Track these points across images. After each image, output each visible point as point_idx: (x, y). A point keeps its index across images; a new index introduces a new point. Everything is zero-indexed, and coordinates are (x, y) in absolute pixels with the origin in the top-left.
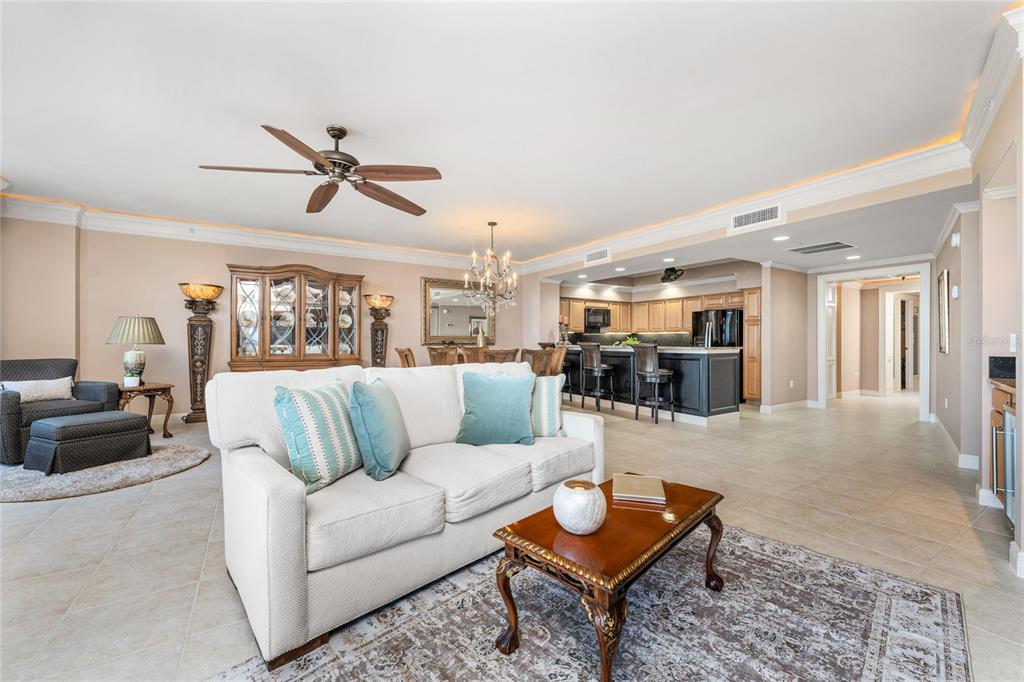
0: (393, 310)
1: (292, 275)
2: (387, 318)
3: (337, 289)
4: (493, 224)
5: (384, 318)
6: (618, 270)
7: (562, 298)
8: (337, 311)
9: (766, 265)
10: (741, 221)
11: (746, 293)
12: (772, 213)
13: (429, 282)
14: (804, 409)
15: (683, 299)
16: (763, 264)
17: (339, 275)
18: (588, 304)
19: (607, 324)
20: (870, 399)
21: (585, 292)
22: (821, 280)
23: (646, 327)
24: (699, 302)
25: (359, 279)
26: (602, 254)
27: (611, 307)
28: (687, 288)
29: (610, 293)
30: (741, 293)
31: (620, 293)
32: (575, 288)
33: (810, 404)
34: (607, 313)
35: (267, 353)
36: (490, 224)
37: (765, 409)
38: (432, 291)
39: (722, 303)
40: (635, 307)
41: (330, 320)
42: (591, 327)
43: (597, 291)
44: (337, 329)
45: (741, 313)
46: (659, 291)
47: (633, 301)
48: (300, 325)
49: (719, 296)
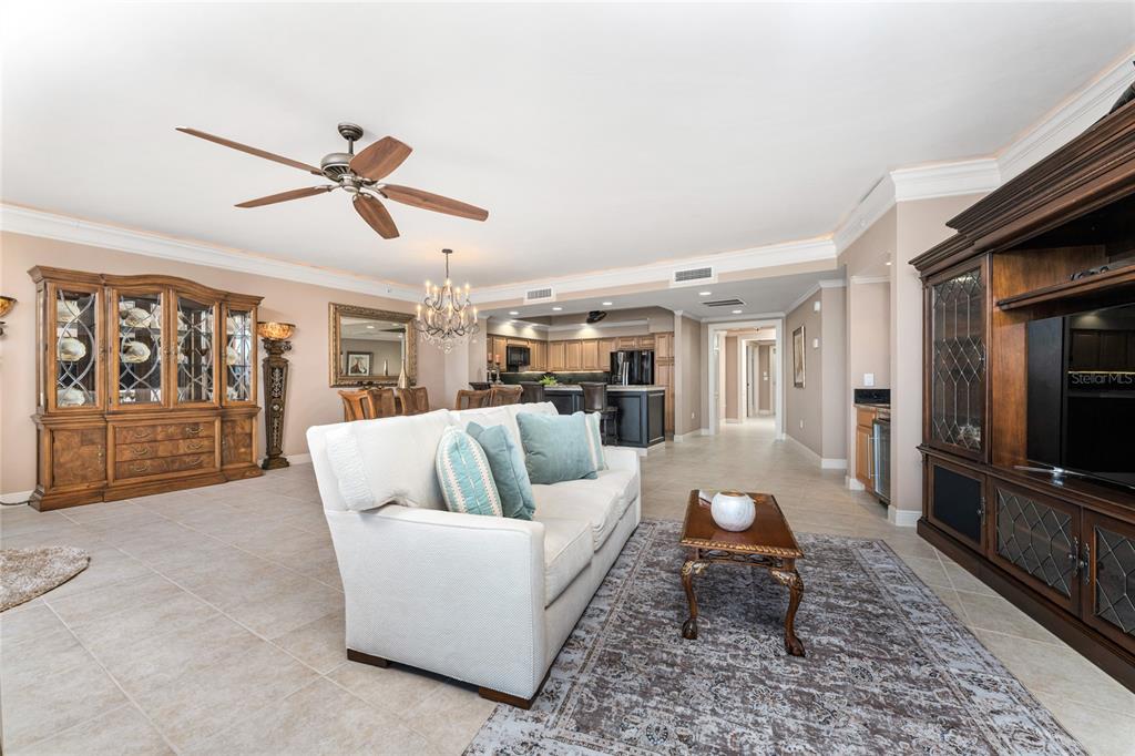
0: (294, 343)
1: (155, 289)
2: (286, 353)
3: (224, 313)
4: (447, 251)
5: (283, 352)
6: (555, 309)
7: (489, 335)
8: (224, 341)
9: (678, 313)
10: (681, 276)
11: (656, 337)
12: (706, 273)
13: (341, 310)
14: (700, 436)
15: (599, 340)
16: (676, 312)
17: (228, 295)
18: (510, 342)
19: (526, 363)
20: (733, 426)
21: (506, 329)
22: (711, 328)
23: (562, 366)
24: (613, 344)
25: (256, 301)
26: (547, 293)
27: (530, 345)
28: (602, 330)
29: (529, 332)
30: (652, 336)
31: (537, 331)
32: (498, 325)
33: (703, 432)
34: (525, 351)
35: (115, 402)
36: (444, 251)
37: (677, 438)
38: (345, 321)
39: (634, 345)
40: (551, 347)
41: (214, 353)
42: (512, 366)
43: (518, 328)
44: (223, 366)
45: (653, 354)
46: (576, 331)
47: (549, 339)
48: (168, 359)
49: (632, 338)
